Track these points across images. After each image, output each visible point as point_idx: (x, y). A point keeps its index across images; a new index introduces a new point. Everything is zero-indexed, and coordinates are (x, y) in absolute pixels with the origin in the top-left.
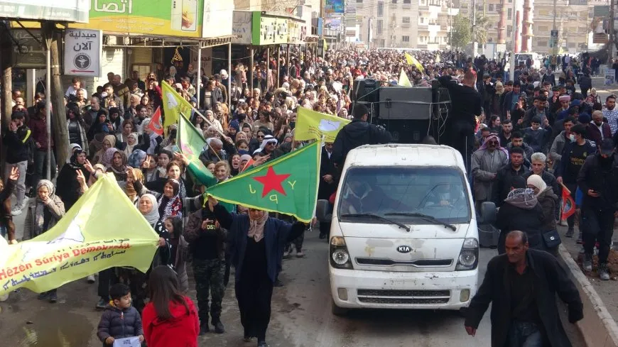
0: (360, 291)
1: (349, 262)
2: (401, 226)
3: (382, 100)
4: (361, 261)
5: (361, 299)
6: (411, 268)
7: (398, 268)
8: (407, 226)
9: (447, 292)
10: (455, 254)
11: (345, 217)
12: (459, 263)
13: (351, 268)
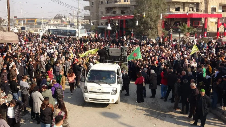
0: (90, 99)
1: (88, 92)
2: (99, 84)
3: (110, 51)
4: (90, 92)
5: (90, 100)
6: (101, 94)
7: (98, 94)
8: (100, 84)
9: (109, 100)
10: (111, 91)
11: (87, 81)
12: (112, 93)
13: (88, 93)
